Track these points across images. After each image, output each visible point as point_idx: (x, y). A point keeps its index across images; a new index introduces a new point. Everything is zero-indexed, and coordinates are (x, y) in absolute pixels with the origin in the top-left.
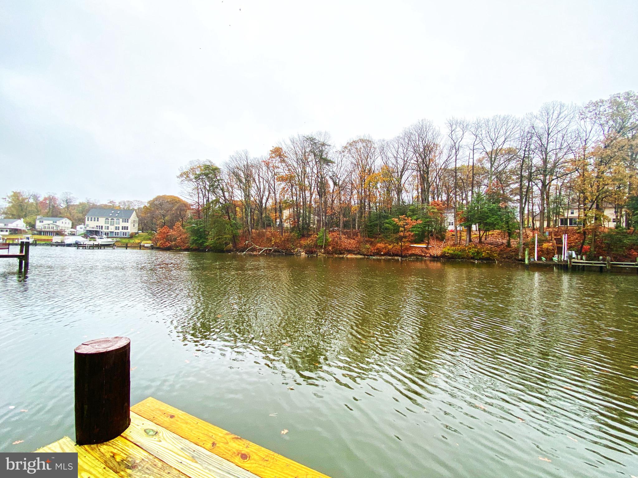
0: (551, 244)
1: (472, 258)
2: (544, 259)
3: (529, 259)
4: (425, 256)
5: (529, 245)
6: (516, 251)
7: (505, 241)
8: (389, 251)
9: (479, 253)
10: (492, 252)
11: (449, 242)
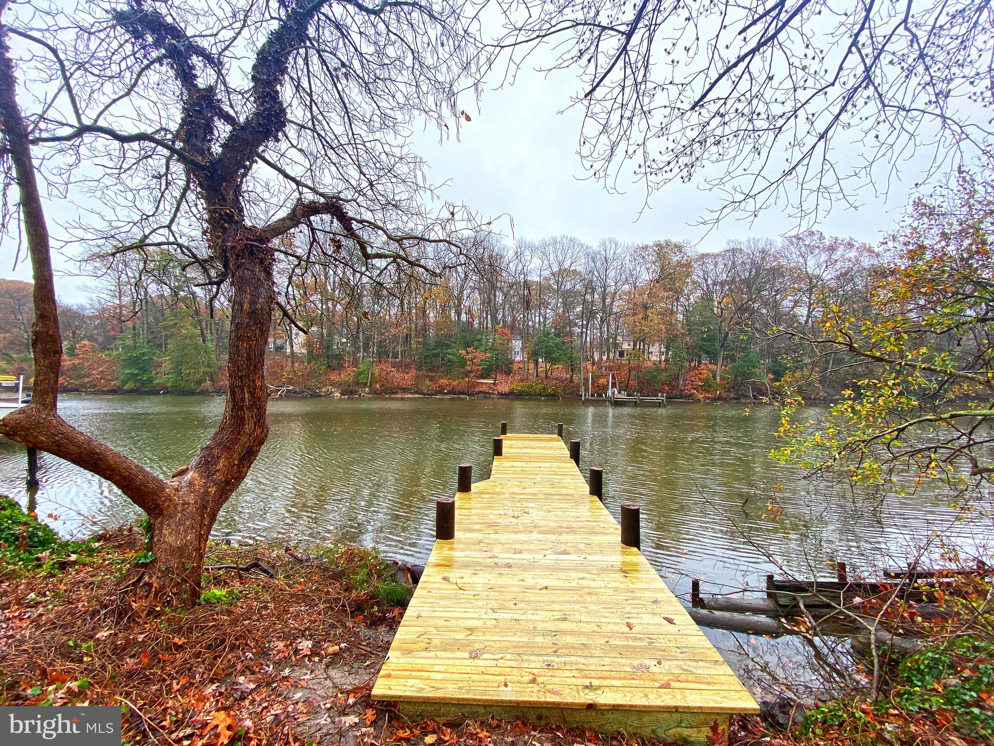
0: (606, 380)
1: (539, 395)
2: (596, 395)
3: (585, 395)
4: (492, 393)
7: (568, 376)
8: (454, 388)
9: (545, 389)
10: (557, 388)
11: (516, 377)
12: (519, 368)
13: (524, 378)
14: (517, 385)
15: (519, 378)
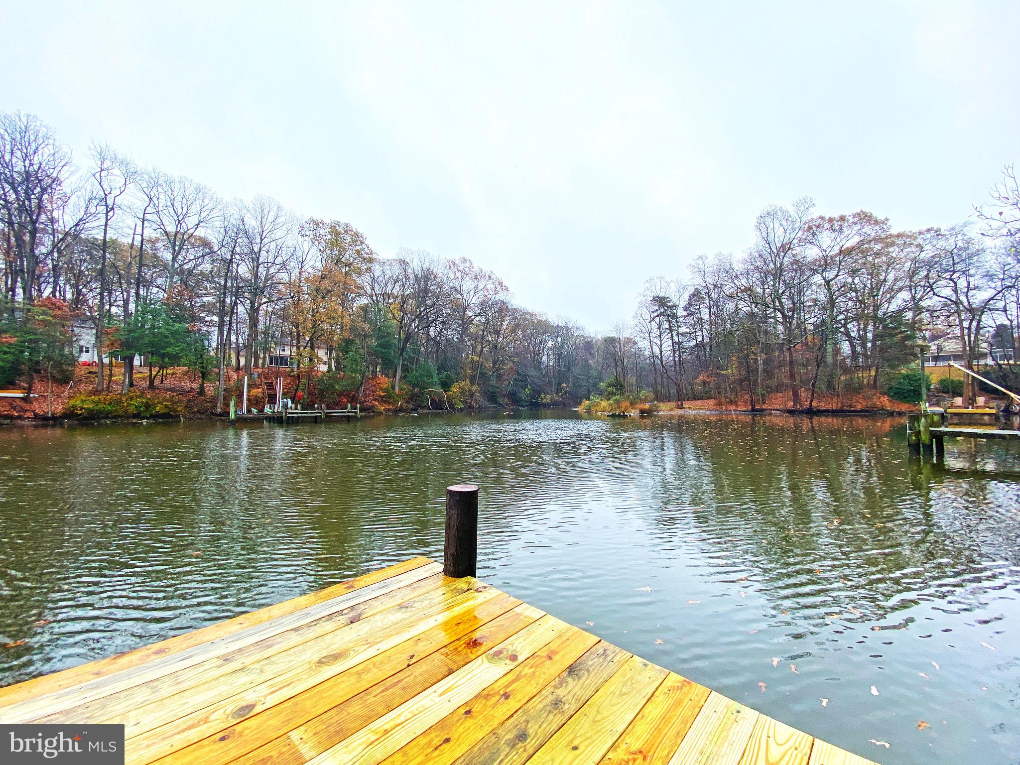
0: (260, 390)
2: (254, 410)
3: (236, 412)
5: (234, 392)
6: (214, 400)
7: (195, 386)
9: (150, 406)
10: (174, 403)
11: (82, 387)
12: (90, 373)
13: (100, 388)
14: (83, 401)
15: (90, 388)
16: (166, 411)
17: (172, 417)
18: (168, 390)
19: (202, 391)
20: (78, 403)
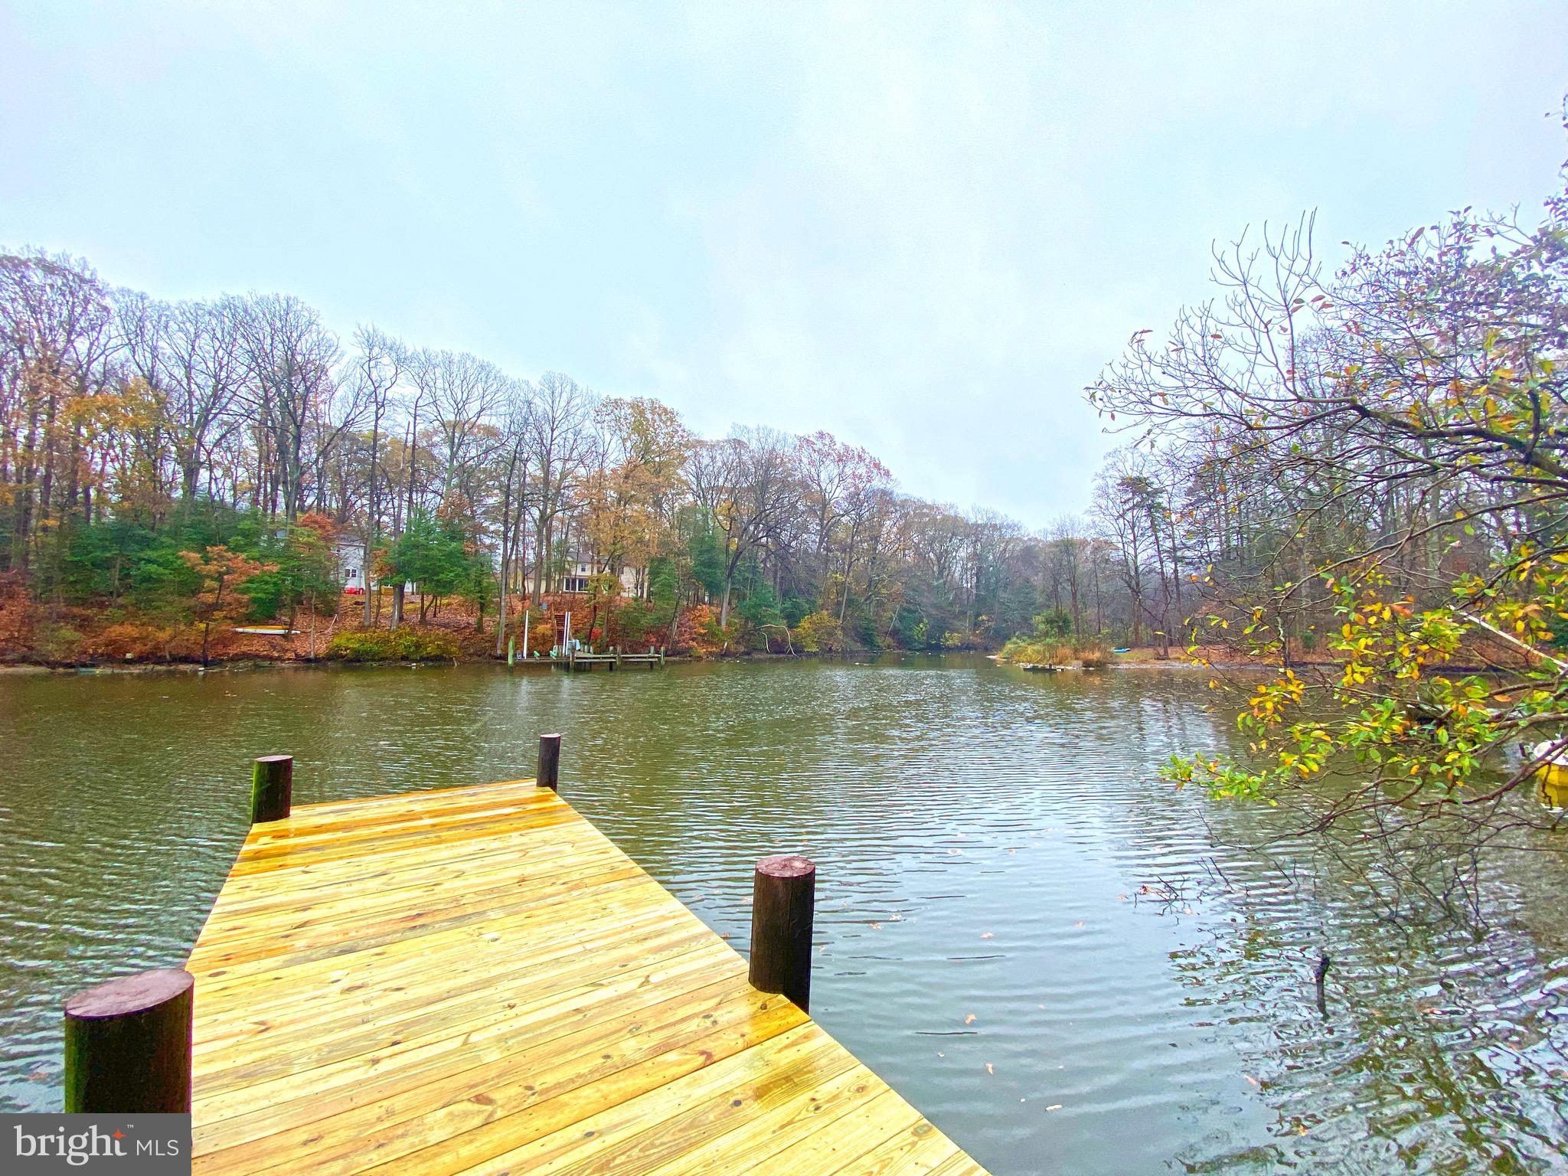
0: (549, 626)
1: (404, 658)
2: (537, 654)
3: (515, 655)
4: (279, 659)
5: (514, 630)
6: (493, 640)
7: (472, 620)
8: (157, 647)
9: (420, 646)
10: (448, 642)
11: (348, 622)
12: (357, 603)
13: (366, 624)
14: (348, 640)
15: (356, 623)
16: (438, 652)
17: (444, 659)
18: (440, 625)
19: (480, 629)
20: (343, 642)
